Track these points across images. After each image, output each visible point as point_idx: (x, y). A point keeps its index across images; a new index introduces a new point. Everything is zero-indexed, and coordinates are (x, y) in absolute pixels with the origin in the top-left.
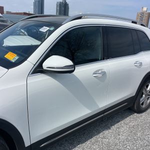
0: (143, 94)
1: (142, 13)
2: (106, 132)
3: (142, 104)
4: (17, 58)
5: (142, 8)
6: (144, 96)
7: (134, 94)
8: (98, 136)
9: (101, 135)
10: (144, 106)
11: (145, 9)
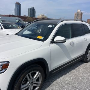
0: (88, 53)
1: (78, 13)
2: (74, 70)
3: (88, 58)
4: (43, 38)
5: (78, 10)
6: (88, 54)
7: (84, 53)
8: (71, 72)
9: (72, 71)
10: (88, 59)
11: (79, 11)
